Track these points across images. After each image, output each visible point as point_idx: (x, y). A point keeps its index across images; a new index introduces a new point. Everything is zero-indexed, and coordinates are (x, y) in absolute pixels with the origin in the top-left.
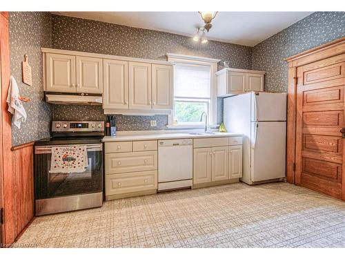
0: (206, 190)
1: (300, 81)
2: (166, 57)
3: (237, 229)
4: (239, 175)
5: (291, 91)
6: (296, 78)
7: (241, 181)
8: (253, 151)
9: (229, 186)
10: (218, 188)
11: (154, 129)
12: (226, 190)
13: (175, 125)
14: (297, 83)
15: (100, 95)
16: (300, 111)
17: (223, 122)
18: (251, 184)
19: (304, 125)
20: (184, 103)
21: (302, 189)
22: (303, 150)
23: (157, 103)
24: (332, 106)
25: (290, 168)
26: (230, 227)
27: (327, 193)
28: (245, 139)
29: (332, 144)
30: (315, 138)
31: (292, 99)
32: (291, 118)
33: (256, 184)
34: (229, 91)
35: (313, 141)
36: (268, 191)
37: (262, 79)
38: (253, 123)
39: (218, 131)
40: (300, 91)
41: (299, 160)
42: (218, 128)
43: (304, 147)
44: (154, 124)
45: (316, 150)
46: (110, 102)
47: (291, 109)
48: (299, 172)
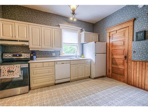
0: (76, 82)
1: (111, 38)
2: (59, 26)
3: (86, 97)
4: (89, 75)
5: (108, 42)
6: (110, 37)
7: (90, 77)
8: (94, 65)
9: (85, 80)
10: (81, 81)
11: (54, 57)
12: (84, 81)
13: (63, 55)
14: (110, 39)
15: (28, 41)
16: (111, 50)
17: (83, 54)
18: (93, 78)
19: (112, 55)
20: (69, 46)
21: (112, 79)
22: (112, 64)
23: (55, 45)
24: (121, 48)
25: (108, 71)
26: (84, 97)
27: (120, 80)
28: (91, 60)
29: (122, 62)
30: (116, 60)
31: (108, 45)
32: (108, 52)
33: (95, 78)
34: (85, 41)
35: (115, 61)
36: (99, 81)
37: (98, 37)
38: (94, 54)
39: (81, 57)
40: (111, 42)
41: (111, 68)
42: (81, 56)
43: (112, 63)
44: (54, 54)
45: (116, 64)
46: (32, 45)
47: (108, 49)
48: (111, 73)
